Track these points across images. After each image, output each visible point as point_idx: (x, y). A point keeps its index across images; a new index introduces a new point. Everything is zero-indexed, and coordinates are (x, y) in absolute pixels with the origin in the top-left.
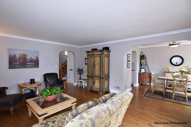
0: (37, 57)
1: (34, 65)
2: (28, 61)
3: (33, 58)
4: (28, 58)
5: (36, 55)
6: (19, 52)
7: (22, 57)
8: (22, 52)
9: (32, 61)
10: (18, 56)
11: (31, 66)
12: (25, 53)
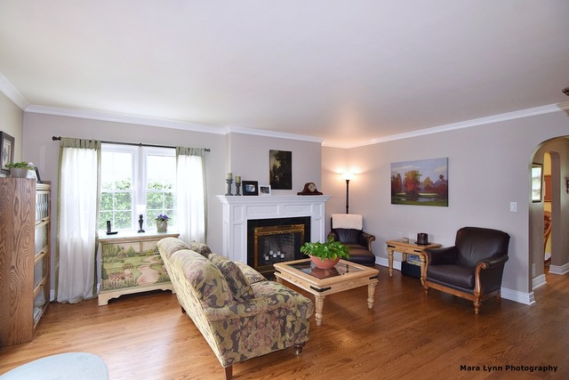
0: (441, 177)
1: (435, 197)
2: (421, 187)
3: (431, 180)
4: (422, 179)
5: (440, 170)
6: (405, 167)
7: (411, 178)
8: (410, 168)
9: (429, 188)
10: (403, 178)
11: (427, 200)
12: (416, 168)
